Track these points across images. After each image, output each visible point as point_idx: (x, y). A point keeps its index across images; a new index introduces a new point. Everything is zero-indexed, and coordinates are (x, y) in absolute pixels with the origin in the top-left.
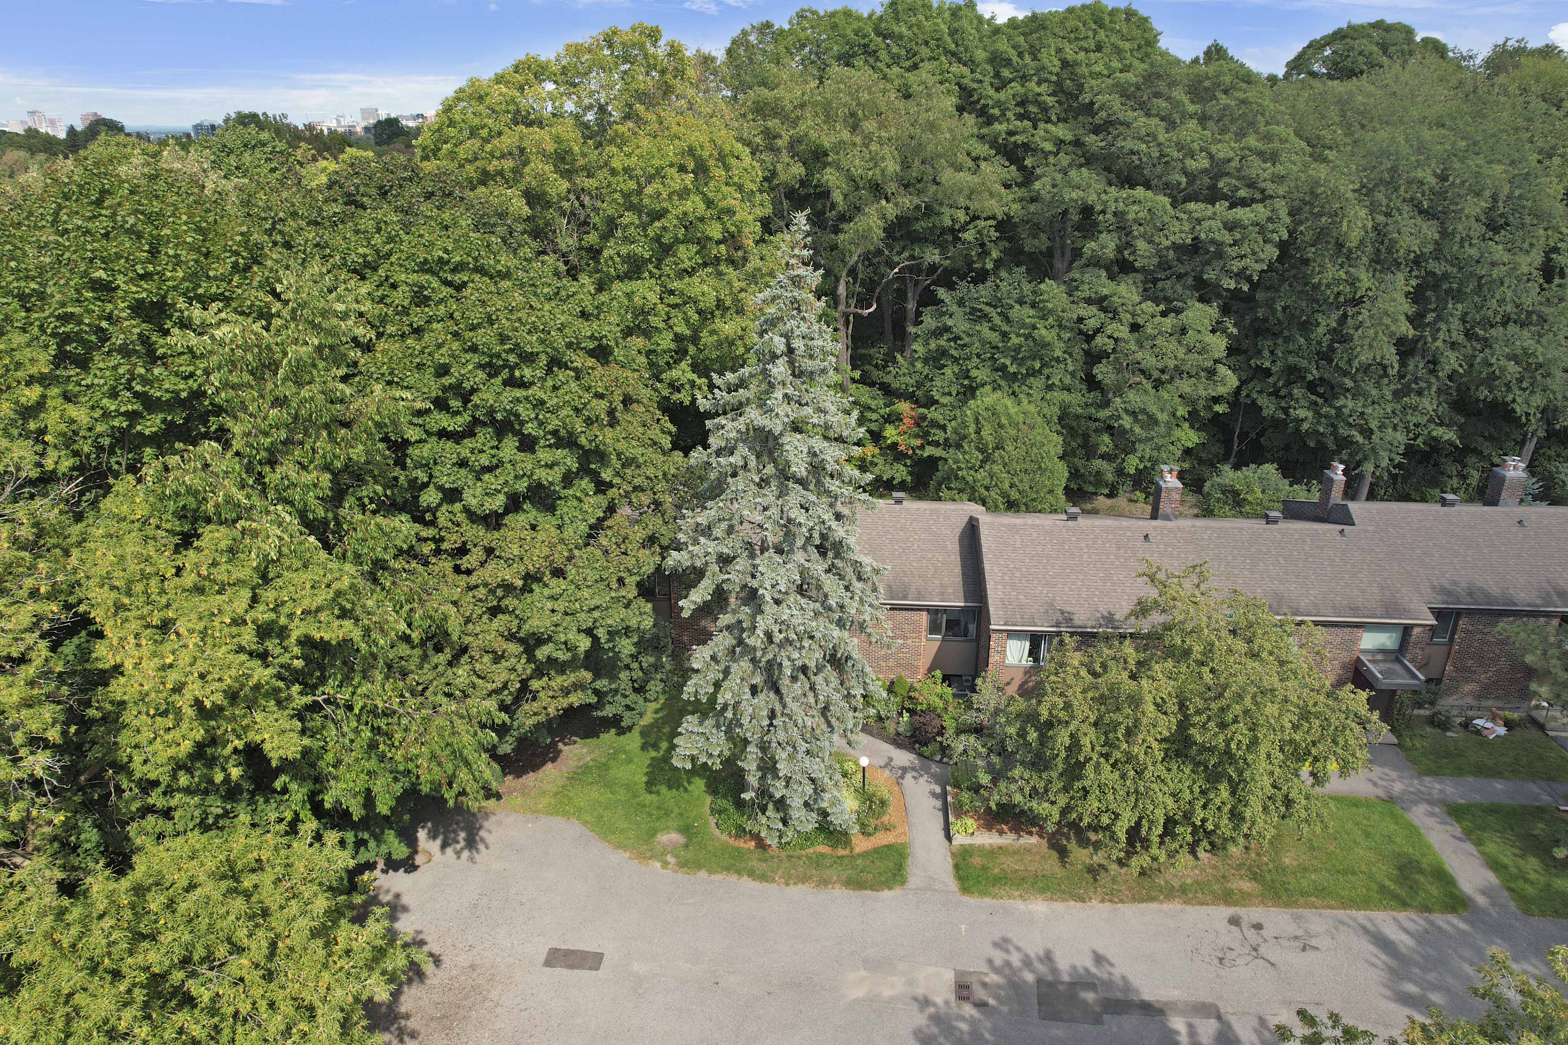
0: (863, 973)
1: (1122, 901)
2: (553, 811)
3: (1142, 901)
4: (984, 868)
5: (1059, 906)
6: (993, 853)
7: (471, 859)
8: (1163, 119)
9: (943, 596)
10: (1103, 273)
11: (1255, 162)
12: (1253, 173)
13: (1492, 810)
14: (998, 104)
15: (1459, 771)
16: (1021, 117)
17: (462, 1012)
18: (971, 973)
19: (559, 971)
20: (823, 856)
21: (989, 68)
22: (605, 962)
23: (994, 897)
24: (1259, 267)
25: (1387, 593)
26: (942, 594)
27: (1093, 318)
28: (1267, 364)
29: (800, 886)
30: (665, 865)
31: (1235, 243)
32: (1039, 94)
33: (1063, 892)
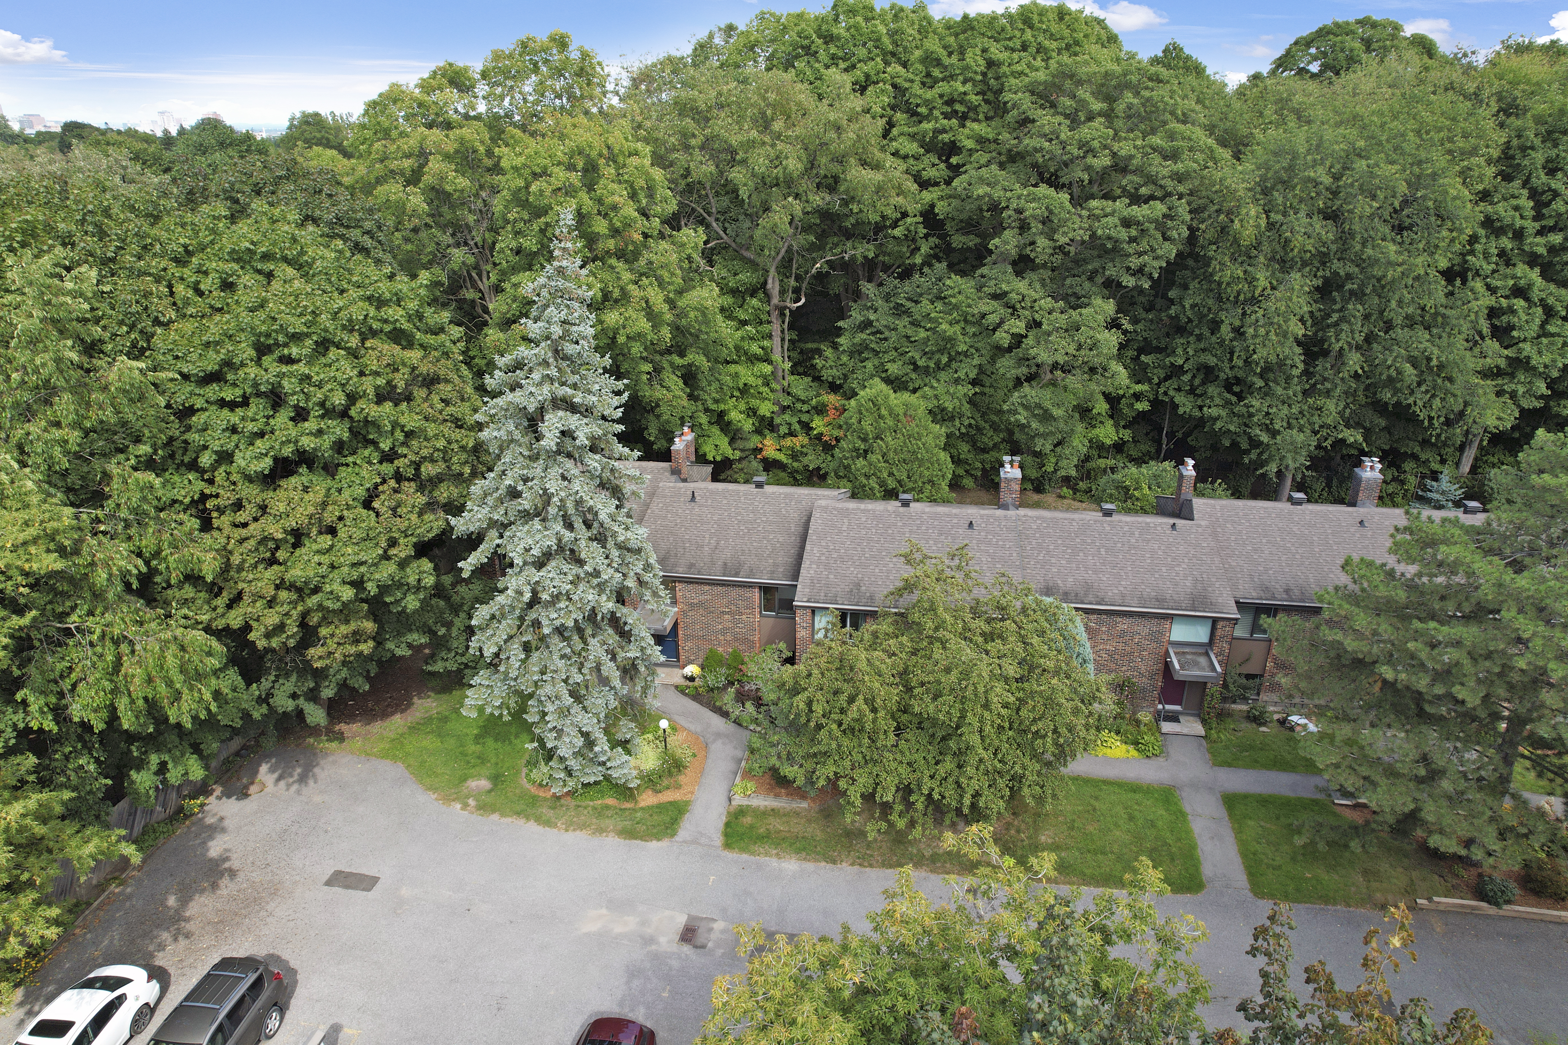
0: (604, 911)
1: (871, 866)
2: (385, 755)
3: (891, 866)
4: (752, 827)
5: (810, 866)
6: (764, 814)
7: (298, 792)
8: (1067, 116)
9: (772, 574)
10: (1010, 269)
11: (1156, 159)
12: (1153, 170)
13: (1264, 801)
14: (927, 103)
15: (1254, 764)
16: (946, 116)
17: (237, 919)
18: (702, 919)
19: (336, 889)
20: (607, 807)
21: (920, 67)
22: (378, 886)
23: (752, 853)
24: (1156, 264)
25: (1199, 586)
26: (773, 572)
27: (994, 311)
28: (1180, 362)
29: (578, 832)
30: (465, 806)
31: (1132, 240)
32: (965, 93)
33: (817, 853)
